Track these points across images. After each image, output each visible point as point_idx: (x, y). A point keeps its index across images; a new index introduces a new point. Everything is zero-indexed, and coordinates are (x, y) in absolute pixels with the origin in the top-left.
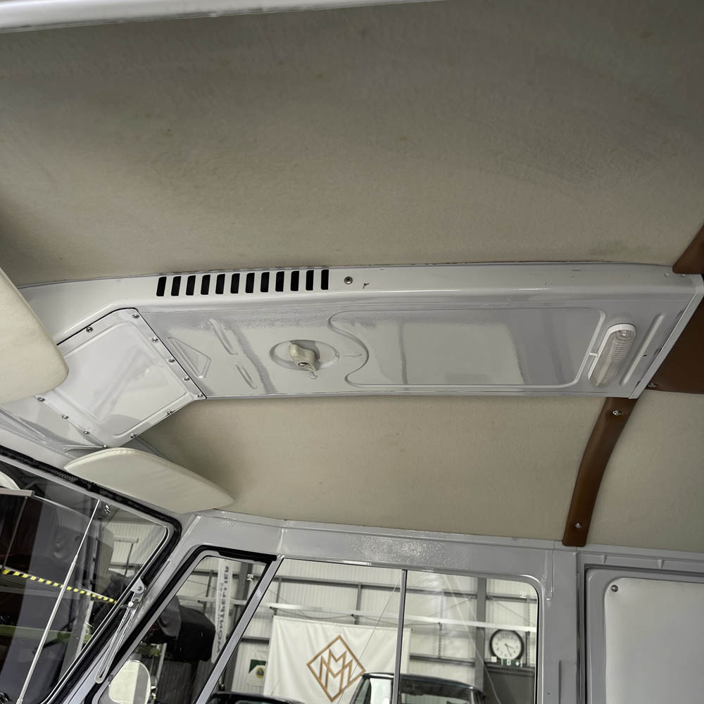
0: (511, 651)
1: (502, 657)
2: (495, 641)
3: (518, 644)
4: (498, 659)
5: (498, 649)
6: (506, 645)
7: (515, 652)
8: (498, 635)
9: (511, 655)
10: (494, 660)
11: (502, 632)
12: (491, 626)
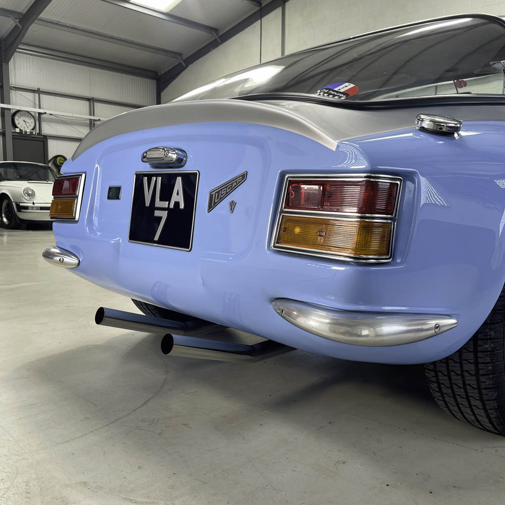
0: (28, 124)
1: (22, 129)
2: (16, 118)
3: (32, 120)
4: (20, 130)
5: (19, 123)
6: (24, 121)
7: (30, 126)
8: (18, 114)
9: (28, 127)
10: (17, 130)
11: (21, 112)
12: (13, 107)
